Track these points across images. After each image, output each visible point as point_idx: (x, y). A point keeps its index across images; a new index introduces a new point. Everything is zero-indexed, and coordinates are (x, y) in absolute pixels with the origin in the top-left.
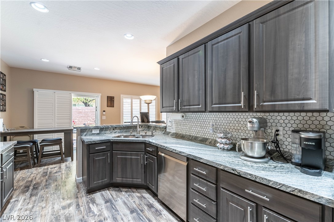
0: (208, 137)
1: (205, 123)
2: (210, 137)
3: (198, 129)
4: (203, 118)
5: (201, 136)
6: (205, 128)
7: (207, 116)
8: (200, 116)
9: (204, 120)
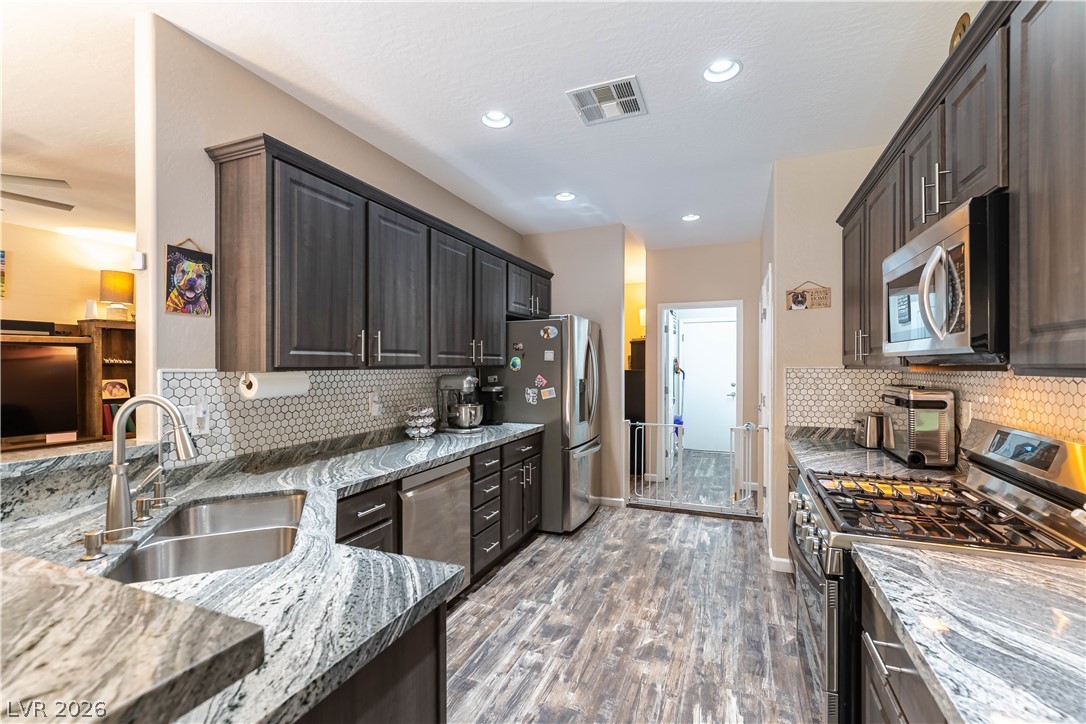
0: (362, 431)
1: (356, 396)
2: (367, 430)
3: (338, 417)
4: (352, 384)
5: (346, 434)
6: (356, 408)
7: (359, 378)
8: (343, 378)
9: (354, 390)
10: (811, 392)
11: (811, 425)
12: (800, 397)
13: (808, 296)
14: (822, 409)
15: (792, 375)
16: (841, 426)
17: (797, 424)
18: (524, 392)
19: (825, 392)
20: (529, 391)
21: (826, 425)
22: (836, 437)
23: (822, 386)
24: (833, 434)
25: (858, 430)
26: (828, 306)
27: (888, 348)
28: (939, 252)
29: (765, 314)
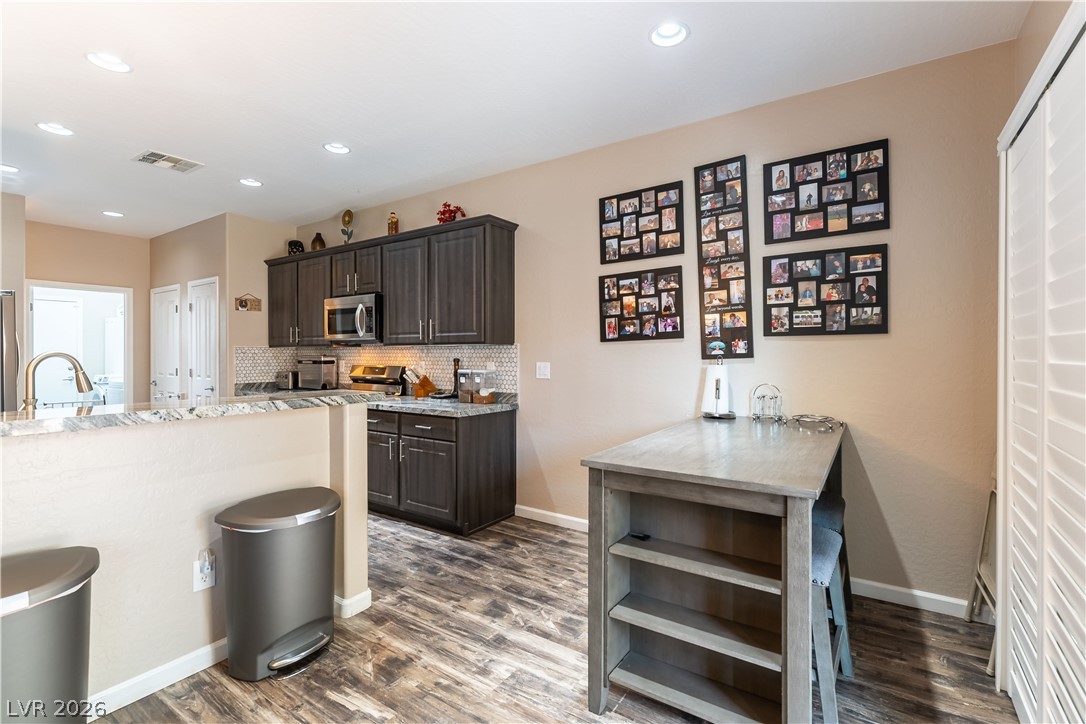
10: (250, 362)
11: (251, 382)
12: (244, 365)
13: (249, 304)
14: (257, 372)
15: (239, 351)
16: (267, 382)
17: (242, 382)
19: (259, 361)
21: (259, 381)
22: (265, 387)
23: (256, 358)
24: (263, 385)
25: (282, 381)
26: (260, 310)
27: (328, 337)
28: (361, 306)
29: (191, 307)
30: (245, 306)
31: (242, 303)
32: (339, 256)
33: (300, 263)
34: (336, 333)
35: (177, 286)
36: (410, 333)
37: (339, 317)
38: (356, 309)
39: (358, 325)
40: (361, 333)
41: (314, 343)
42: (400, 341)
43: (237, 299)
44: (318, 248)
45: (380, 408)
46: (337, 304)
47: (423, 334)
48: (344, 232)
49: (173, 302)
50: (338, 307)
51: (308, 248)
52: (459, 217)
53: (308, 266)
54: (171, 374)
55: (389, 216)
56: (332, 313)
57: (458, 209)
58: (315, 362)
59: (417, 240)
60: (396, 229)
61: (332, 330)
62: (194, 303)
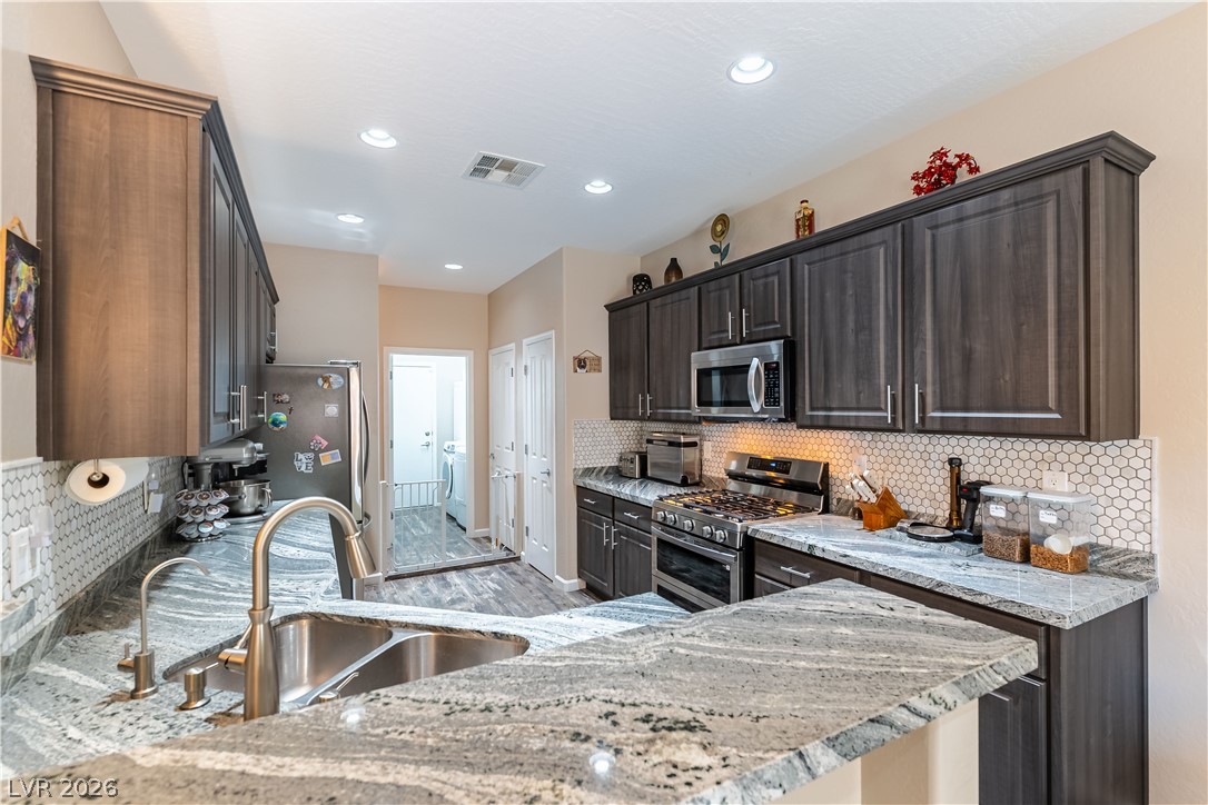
10: (590, 440)
11: (591, 466)
12: (583, 444)
13: (588, 363)
14: (597, 452)
15: (578, 426)
16: (609, 465)
17: (581, 466)
18: (292, 458)
19: (599, 439)
20: (301, 456)
21: (600, 465)
22: (606, 474)
23: (597, 434)
24: (604, 471)
25: (626, 466)
26: (600, 371)
27: (696, 411)
28: (756, 361)
29: (526, 370)
30: (583, 367)
31: (581, 363)
32: (712, 285)
33: (652, 303)
34: (710, 404)
35: (513, 345)
36: (858, 409)
37: (716, 380)
38: (749, 366)
39: (752, 392)
40: (756, 407)
41: (674, 418)
42: (833, 423)
43: (575, 358)
44: (674, 280)
45: (818, 553)
46: (715, 358)
47: (894, 411)
48: (714, 249)
49: (508, 364)
50: (715, 365)
51: (658, 281)
52: (963, 175)
53: (664, 305)
54: (507, 448)
55: (797, 206)
56: (704, 374)
57: (964, 158)
58: (671, 444)
59: (878, 232)
60: (811, 227)
61: (704, 401)
62: (529, 364)
